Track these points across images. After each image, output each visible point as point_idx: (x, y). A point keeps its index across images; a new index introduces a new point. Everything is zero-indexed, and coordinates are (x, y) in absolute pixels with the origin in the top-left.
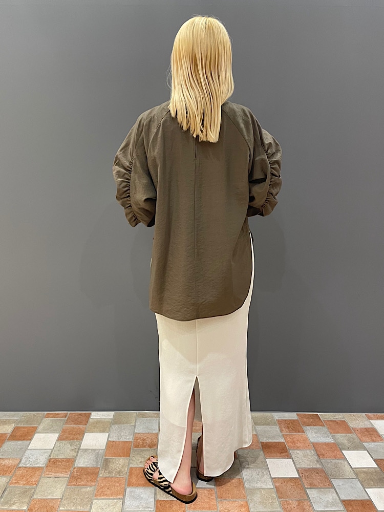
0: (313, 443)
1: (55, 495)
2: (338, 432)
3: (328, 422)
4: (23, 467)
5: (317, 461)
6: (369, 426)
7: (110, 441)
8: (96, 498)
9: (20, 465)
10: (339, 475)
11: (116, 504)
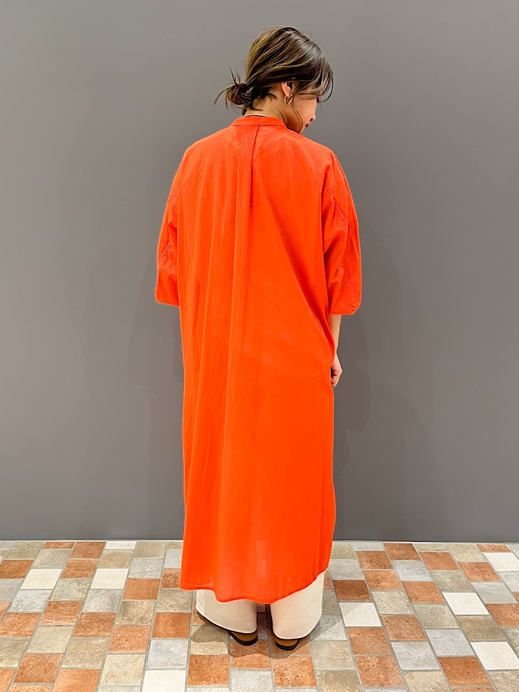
0: (403, 583)
1: (55, 649)
2: (439, 569)
3: (425, 555)
4: (13, 613)
5: (408, 606)
6: (481, 561)
7: (131, 579)
8: (110, 652)
9: (10, 611)
10: (436, 623)
11: (136, 660)
